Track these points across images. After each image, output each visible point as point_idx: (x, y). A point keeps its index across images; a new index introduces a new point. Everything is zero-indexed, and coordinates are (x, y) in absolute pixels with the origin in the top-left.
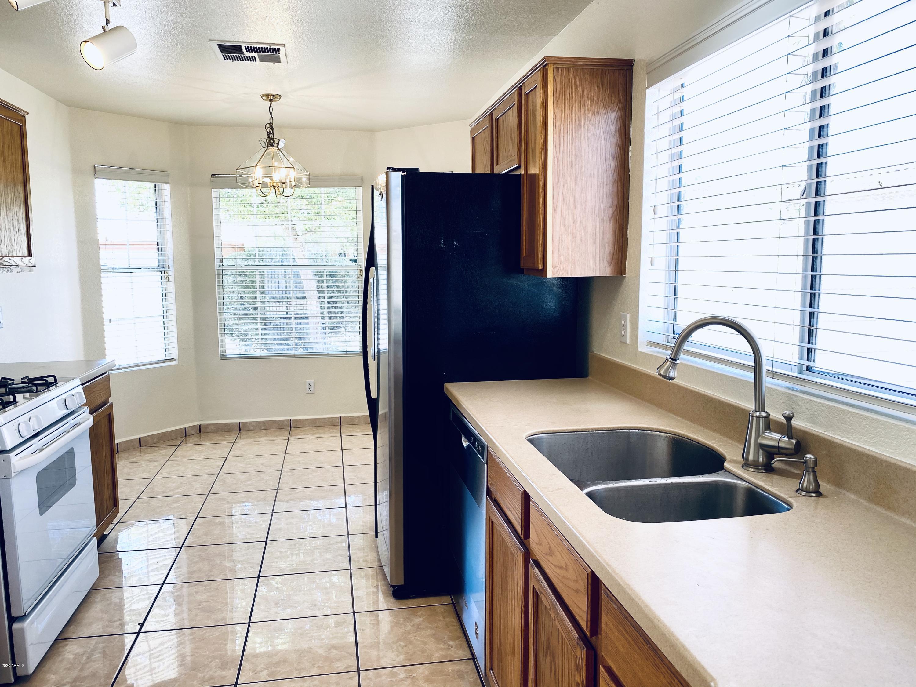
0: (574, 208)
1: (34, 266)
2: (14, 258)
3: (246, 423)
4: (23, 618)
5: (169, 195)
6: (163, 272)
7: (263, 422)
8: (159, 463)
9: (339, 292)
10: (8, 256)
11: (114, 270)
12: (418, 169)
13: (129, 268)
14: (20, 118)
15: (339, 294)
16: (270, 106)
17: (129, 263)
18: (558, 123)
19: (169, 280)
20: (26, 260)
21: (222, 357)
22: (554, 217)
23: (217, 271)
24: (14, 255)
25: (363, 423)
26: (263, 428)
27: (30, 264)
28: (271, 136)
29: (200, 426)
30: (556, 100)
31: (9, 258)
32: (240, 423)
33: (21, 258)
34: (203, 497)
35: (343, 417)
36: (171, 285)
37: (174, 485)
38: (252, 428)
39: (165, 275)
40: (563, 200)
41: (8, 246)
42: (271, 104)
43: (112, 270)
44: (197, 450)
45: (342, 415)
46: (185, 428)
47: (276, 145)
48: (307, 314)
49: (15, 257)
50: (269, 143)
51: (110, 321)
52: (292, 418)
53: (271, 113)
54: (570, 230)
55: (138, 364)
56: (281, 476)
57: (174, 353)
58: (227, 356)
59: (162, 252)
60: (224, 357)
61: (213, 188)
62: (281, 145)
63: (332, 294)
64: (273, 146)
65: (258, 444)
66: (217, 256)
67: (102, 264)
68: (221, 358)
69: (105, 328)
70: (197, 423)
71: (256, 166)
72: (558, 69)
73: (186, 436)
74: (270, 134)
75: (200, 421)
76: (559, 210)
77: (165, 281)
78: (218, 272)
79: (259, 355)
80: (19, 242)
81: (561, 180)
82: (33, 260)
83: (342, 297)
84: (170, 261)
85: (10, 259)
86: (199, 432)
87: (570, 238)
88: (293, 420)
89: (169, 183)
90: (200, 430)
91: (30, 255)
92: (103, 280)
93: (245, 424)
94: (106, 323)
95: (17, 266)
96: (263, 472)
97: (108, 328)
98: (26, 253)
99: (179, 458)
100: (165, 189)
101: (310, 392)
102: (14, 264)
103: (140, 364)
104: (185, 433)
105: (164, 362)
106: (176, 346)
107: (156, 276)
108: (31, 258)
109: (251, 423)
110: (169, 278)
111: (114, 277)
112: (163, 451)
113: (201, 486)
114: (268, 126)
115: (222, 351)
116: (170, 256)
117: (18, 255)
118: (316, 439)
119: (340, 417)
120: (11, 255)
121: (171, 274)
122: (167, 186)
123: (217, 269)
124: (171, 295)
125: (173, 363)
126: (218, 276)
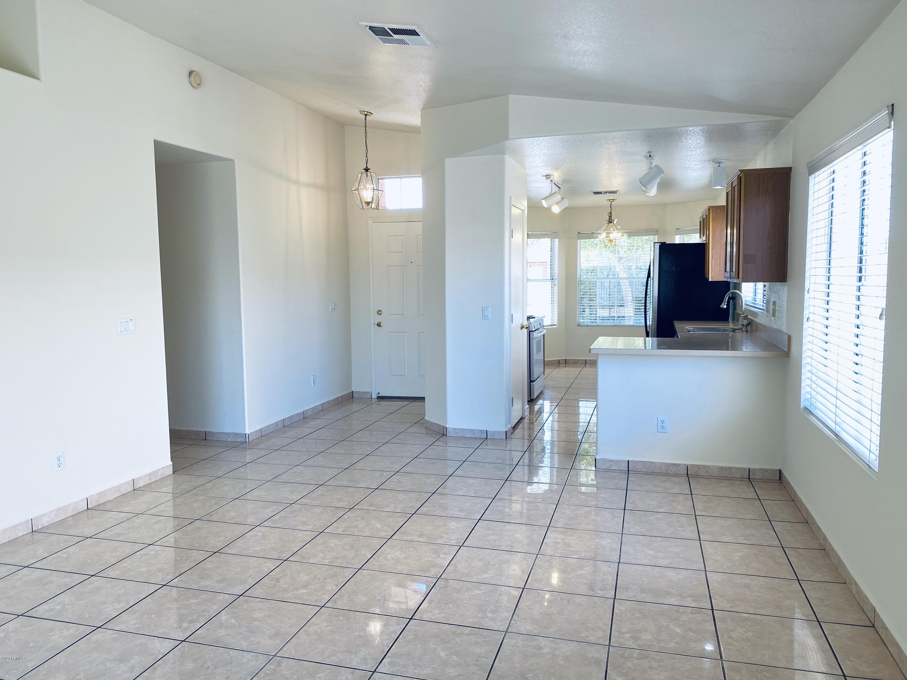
0: (720, 257)
3: (589, 360)
4: (534, 381)
5: (558, 244)
12: (665, 242)
13: (538, 279)
16: (611, 204)
17: (538, 277)
18: (714, 228)
19: (555, 286)
22: (712, 260)
28: (611, 218)
29: (566, 360)
30: (713, 220)
32: (586, 360)
34: (567, 389)
36: (556, 288)
38: (592, 363)
39: (553, 283)
40: (716, 254)
43: (532, 281)
44: (564, 370)
46: (559, 360)
47: (612, 222)
48: (624, 304)
50: (609, 221)
51: (530, 304)
53: (611, 207)
54: (718, 264)
57: (556, 322)
58: (581, 325)
59: (553, 272)
60: (579, 325)
61: (578, 239)
62: (615, 222)
64: (611, 223)
66: (578, 274)
68: (578, 326)
70: (565, 358)
71: (603, 232)
72: (714, 210)
73: (559, 364)
74: (610, 217)
76: (714, 257)
77: (553, 286)
78: (579, 282)
79: (597, 325)
81: (715, 247)
84: (556, 277)
86: (565, 363)
87: (718, 267)
89: (558, 238)
99: (556, 372)
104: (559, 362)
105: (552, 326)
106: (557, 318)
107: (549, 284)
109: (591, 360)
110: (555, 284)
111: (532, 284)
114: (609, 213)
115: (578, 322)
116: (557, 274)
121: (556, 282)
122: (557, 240)
123: (578, 280)
124: (556, 294)
125: (555, 327)
126: (579, 283)
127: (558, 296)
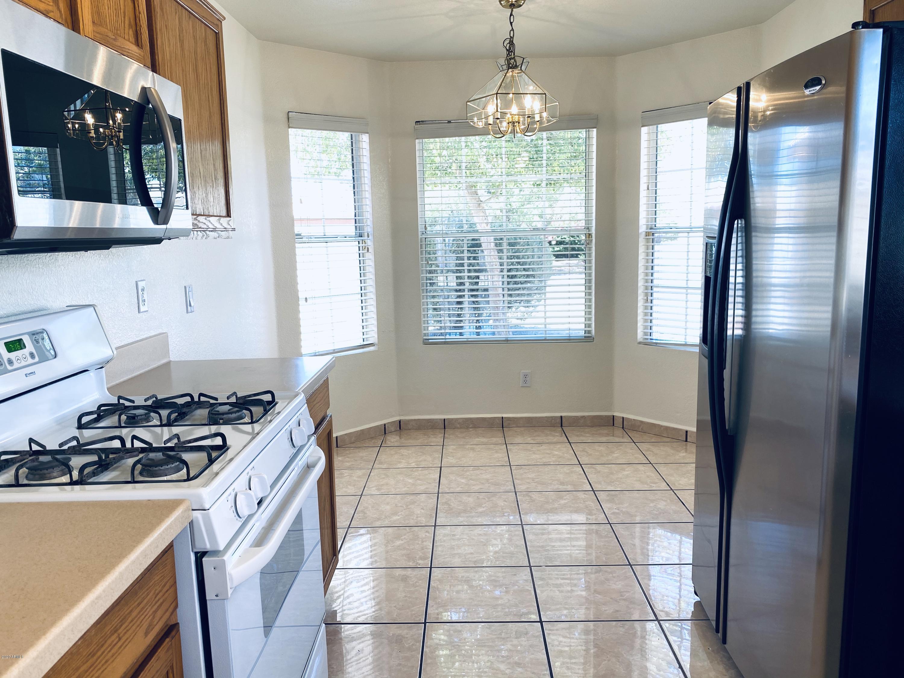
1: (234, 230)
2: (211, 219)
3: (452, 419)
5: (368, 148)
6: (361, 242)
7: (471, 419)
8: (363, 471)
9: (518, 263)
10: (204, 215)
11: (310, 239)
13: (325, 237)
14: (216, 22)
15: (519, 267)
16: (511, 15)
17: (324, 231)
19: (368, 251)
20: (224, 221)
21: (425, 341)
23: (420, 240)
24: (211, 214)
25: (589, 425)
26: (471, 426)
27: (229, 227)
28: (511, 55)
29: (400, 422)
31: (204, 217)
32: (444, 419)
33: (218, 218)
34: (429, 530)
35: (565, 416)
36: (370, 257)
37: (388, 507)
38: (458, 426)
39: (363, 245)
41: (203, 201)
42: (512, 11)
43: (307, 240)
44: (402, 455)
45: (563, 414)
46: (385, 425)
47: (519, 66)
49: (212, 216)
50: (508, 64)
52: (504, 415)
53: (511, 23)
55: (334, 350)
56: (517, 501)
57: (373, 337)
58: (430, 341)
59: (359, 218)
60: (426, 342)
61: (417, 139)
62: (523, 65)
63: (512, 267)
64: (515, 67)
65: (473, 449)
66: (420, 222)
67: (296, 232)
68: (423, 343)
69: (301, 308)
70: (397, 418)
71: (497, 94)
73: (385, 433)
74: (510, 52)
75: (400, 415)
77: (363, 252)
79: (465, 340)
80: (216, 195)
82: (233, 222)
83: (522, 269)
84: (368, 229)
85: (206, 219)
86: (399, 429)
88: (505, 418)
89: (367, 133)
90: (400, 426)
91: (228, 215)
92: (298, 251)
93: (450, 420)
94: (302, 302)
95: (214, 230)
96: (494, 494)
97: (303, 307)
98: (224, 213)
99: (385, 466)
100: (363, 140)
101: (525, 385)
102: (211, 226)
103: (336, 351)
104: (384, 430)
105: (363, 348)
106: (375, 329)
107: (353, 247)
108: (230, 219)
109: (457, 420)
110: (368, 248)
111: (309, 247)
112: (363, 453)
113: (422, 511)
114: (507, 42)
115: (425, 335)
116: (369, 222)
117: (215, 214)
118: (538, 445)
119: (561, 417)
120: (207, 213)
121: (370, 243)
122: (365, 138)
123: (420, 237)
124: (370, 269)
125: (372, 348)
126: (421, 245)
127: (376, 275)
